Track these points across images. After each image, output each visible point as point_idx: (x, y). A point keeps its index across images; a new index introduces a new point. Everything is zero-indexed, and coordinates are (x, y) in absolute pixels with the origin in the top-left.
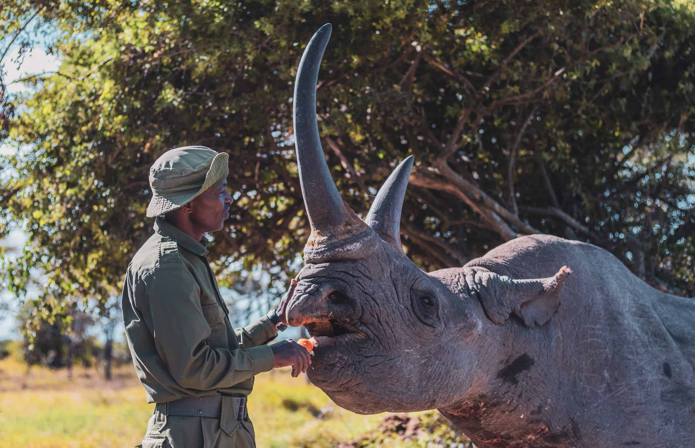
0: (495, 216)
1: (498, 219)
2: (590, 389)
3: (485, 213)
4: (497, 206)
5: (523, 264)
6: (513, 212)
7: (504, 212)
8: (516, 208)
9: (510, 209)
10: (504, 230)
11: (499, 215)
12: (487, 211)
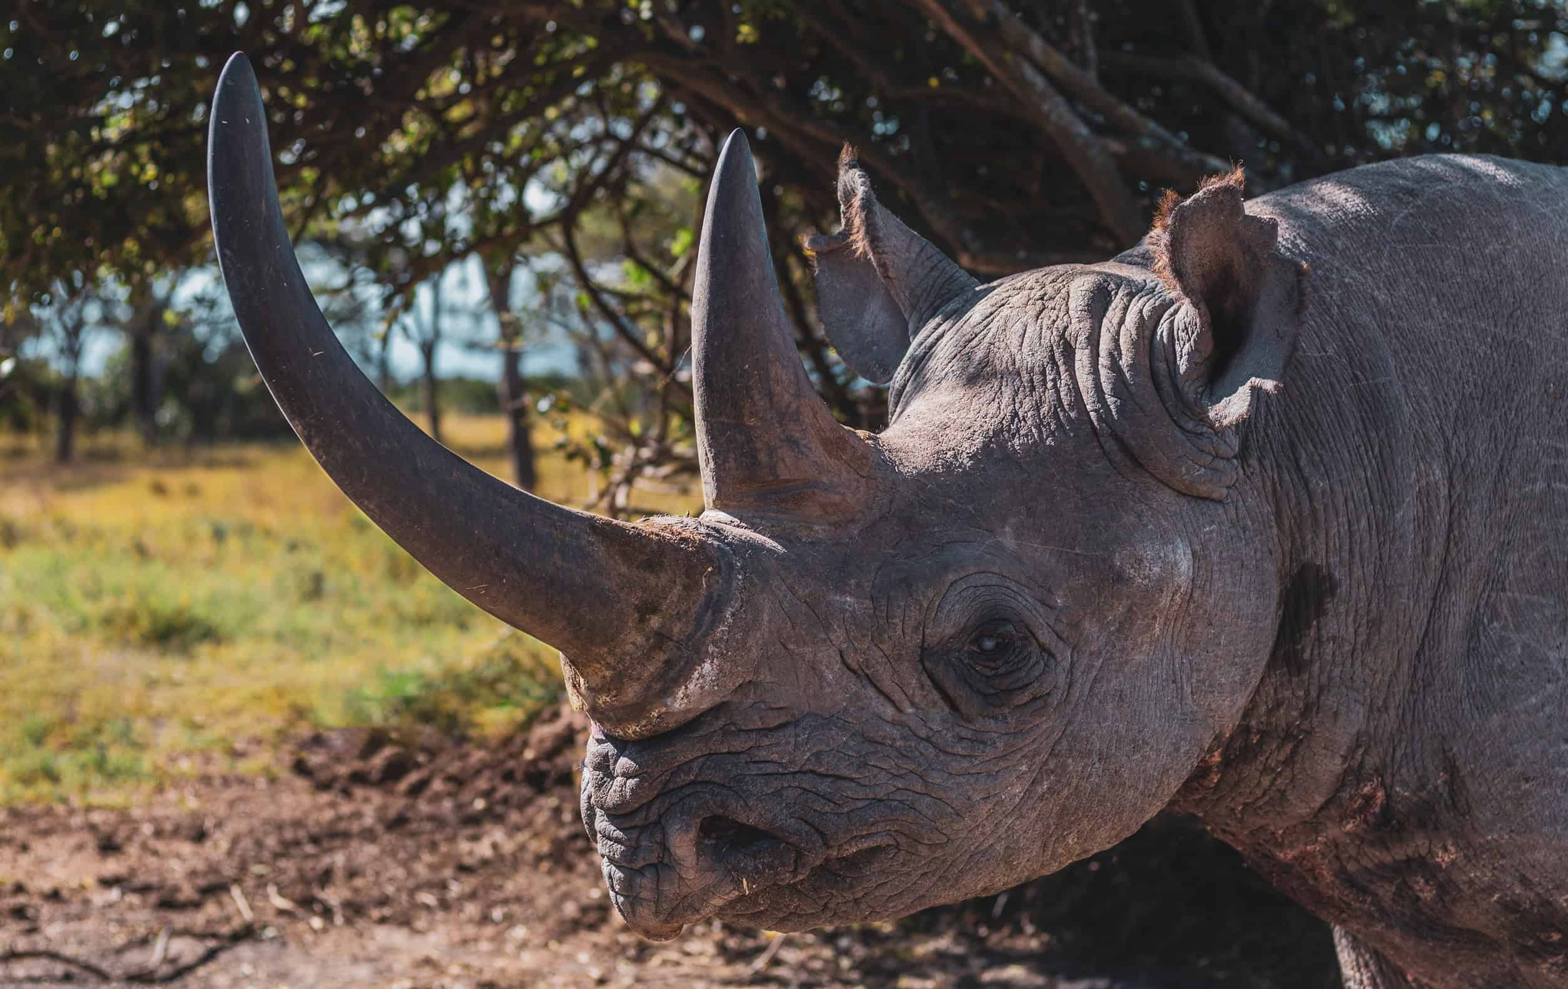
0: (1029, 72)
1: (1039, 82)
2: (1525, 646)
3: (1000, 63)
4: (1037, 44)
5: (1339, 244)
6: (1083, 64)
7: (1058, 61)
8: (1092, 53)
9: (1076, 55)
10: (1054, 117)
11: (1042, 70)
12: (1008, 57)
